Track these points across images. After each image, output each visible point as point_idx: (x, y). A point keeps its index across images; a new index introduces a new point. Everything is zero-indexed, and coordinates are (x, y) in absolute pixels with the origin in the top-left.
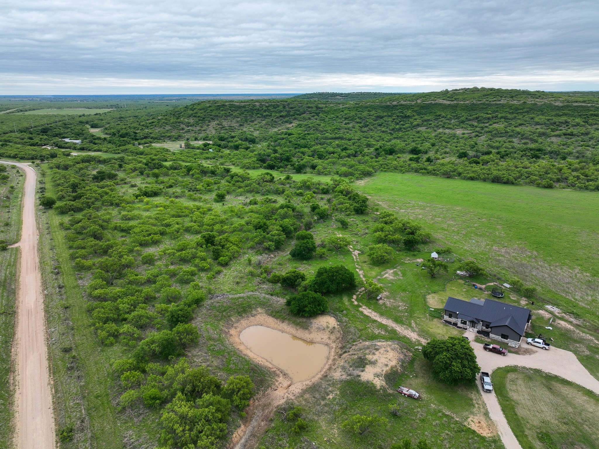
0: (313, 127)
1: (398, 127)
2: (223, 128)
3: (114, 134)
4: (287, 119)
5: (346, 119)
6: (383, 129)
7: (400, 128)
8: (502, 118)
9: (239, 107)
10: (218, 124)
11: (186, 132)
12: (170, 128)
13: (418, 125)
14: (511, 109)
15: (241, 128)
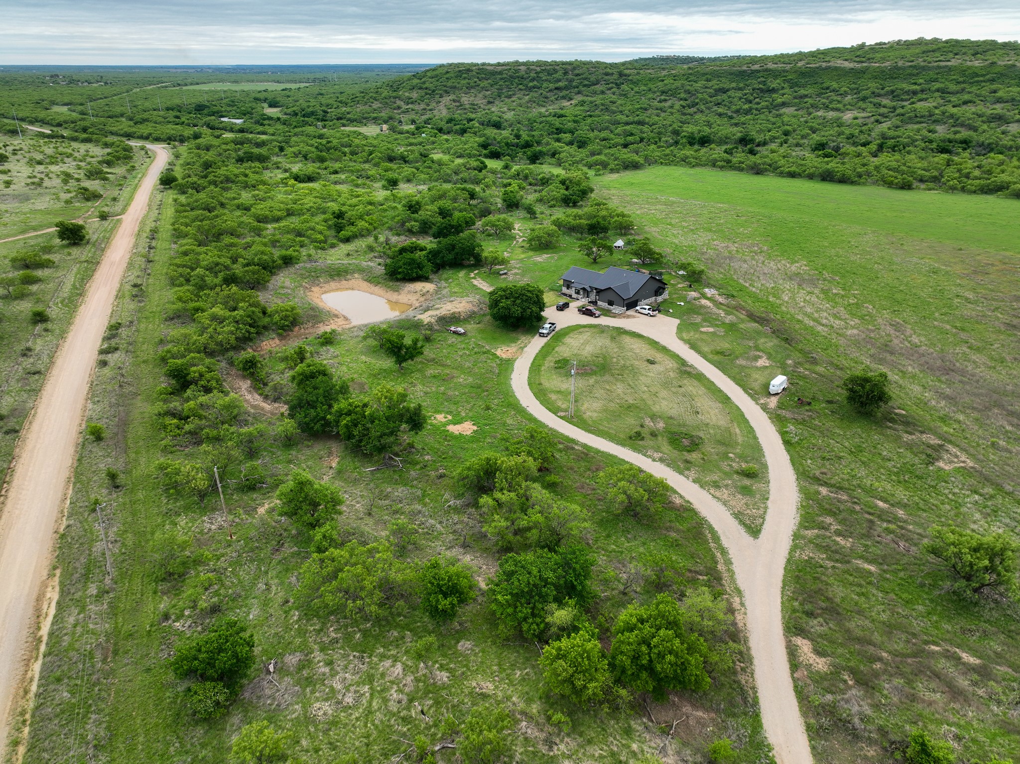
0: (603, 105)
1: (746, 106)
2: (461, 106)
3: (296, 114)
4: (564, 93)
5: (663, 92)
6: (720, 110)
7: (751, 109)
8: (938, 90)
9: (493, 73)
10: (454, 101)
11: (404, 112)
12: (380, 105)
13: (784, 104)
14: (964, 75)
15: (490, 106)
